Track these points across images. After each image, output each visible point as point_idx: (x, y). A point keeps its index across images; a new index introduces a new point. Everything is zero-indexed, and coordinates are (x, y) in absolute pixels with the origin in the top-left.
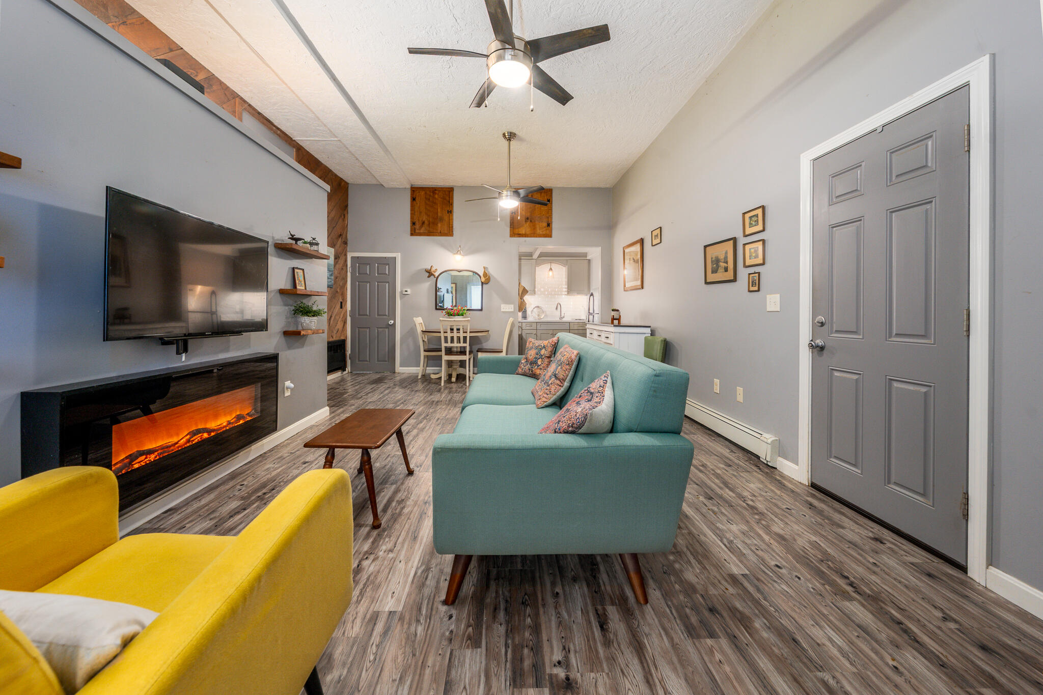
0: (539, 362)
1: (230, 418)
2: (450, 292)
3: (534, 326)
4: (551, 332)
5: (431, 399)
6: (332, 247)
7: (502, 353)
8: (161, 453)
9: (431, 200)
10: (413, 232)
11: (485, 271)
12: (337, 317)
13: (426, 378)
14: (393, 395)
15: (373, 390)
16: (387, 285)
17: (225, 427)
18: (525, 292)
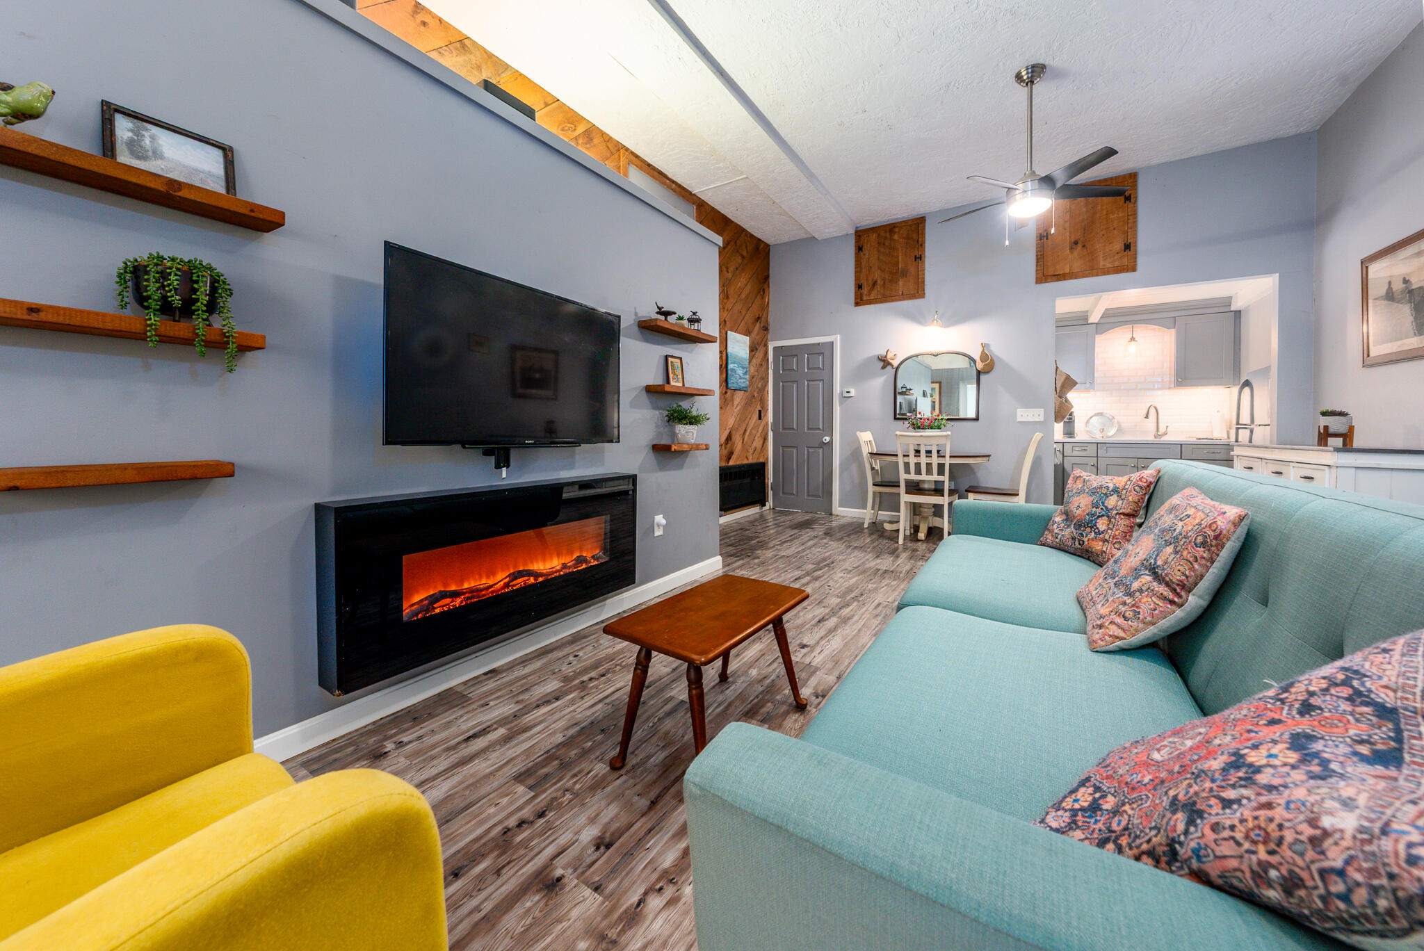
0: (1102, 524)
1: (568, 560)
2: (929, 395)
3: (1092, 451)
4: (1133, 463)
5: (876, 565)
6: (747, 335)
7: (1015, 499)
8: (468, 598)
9: (887, 244)
10: (859, 301)
11: (983, 351)
12: (754, 432)
13: (876, 529)
14: (818, 550)
15: (793, 539)
16: (821, 384)
17: (559, 571)
18: (1069, 383)
